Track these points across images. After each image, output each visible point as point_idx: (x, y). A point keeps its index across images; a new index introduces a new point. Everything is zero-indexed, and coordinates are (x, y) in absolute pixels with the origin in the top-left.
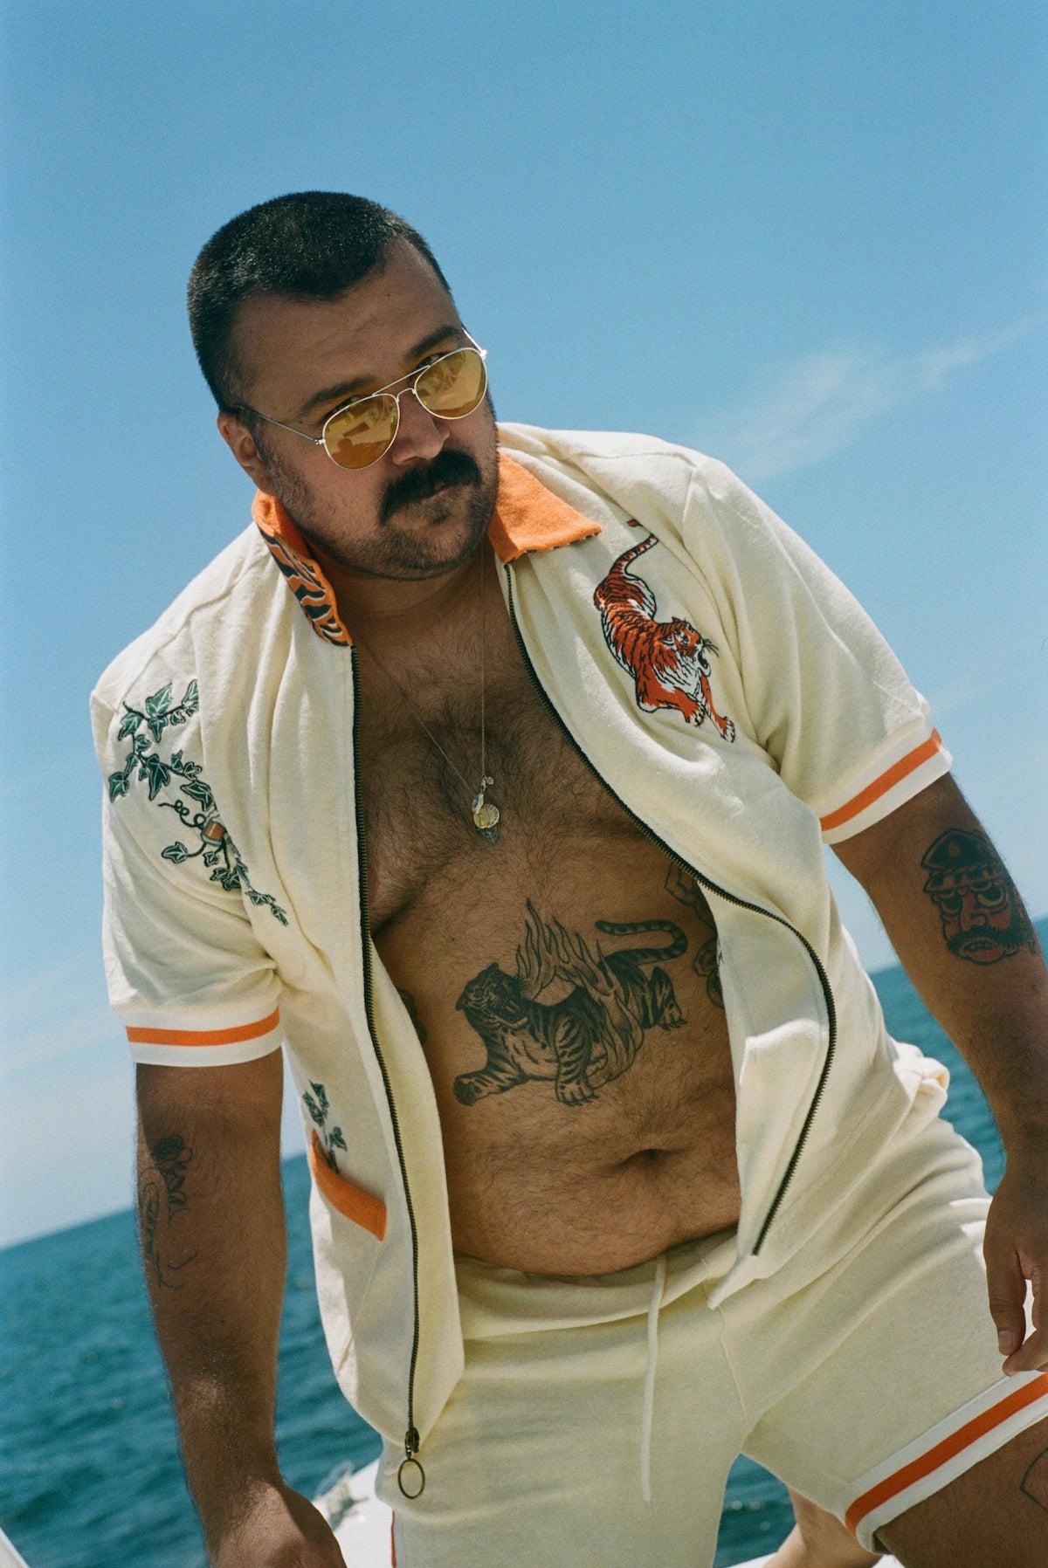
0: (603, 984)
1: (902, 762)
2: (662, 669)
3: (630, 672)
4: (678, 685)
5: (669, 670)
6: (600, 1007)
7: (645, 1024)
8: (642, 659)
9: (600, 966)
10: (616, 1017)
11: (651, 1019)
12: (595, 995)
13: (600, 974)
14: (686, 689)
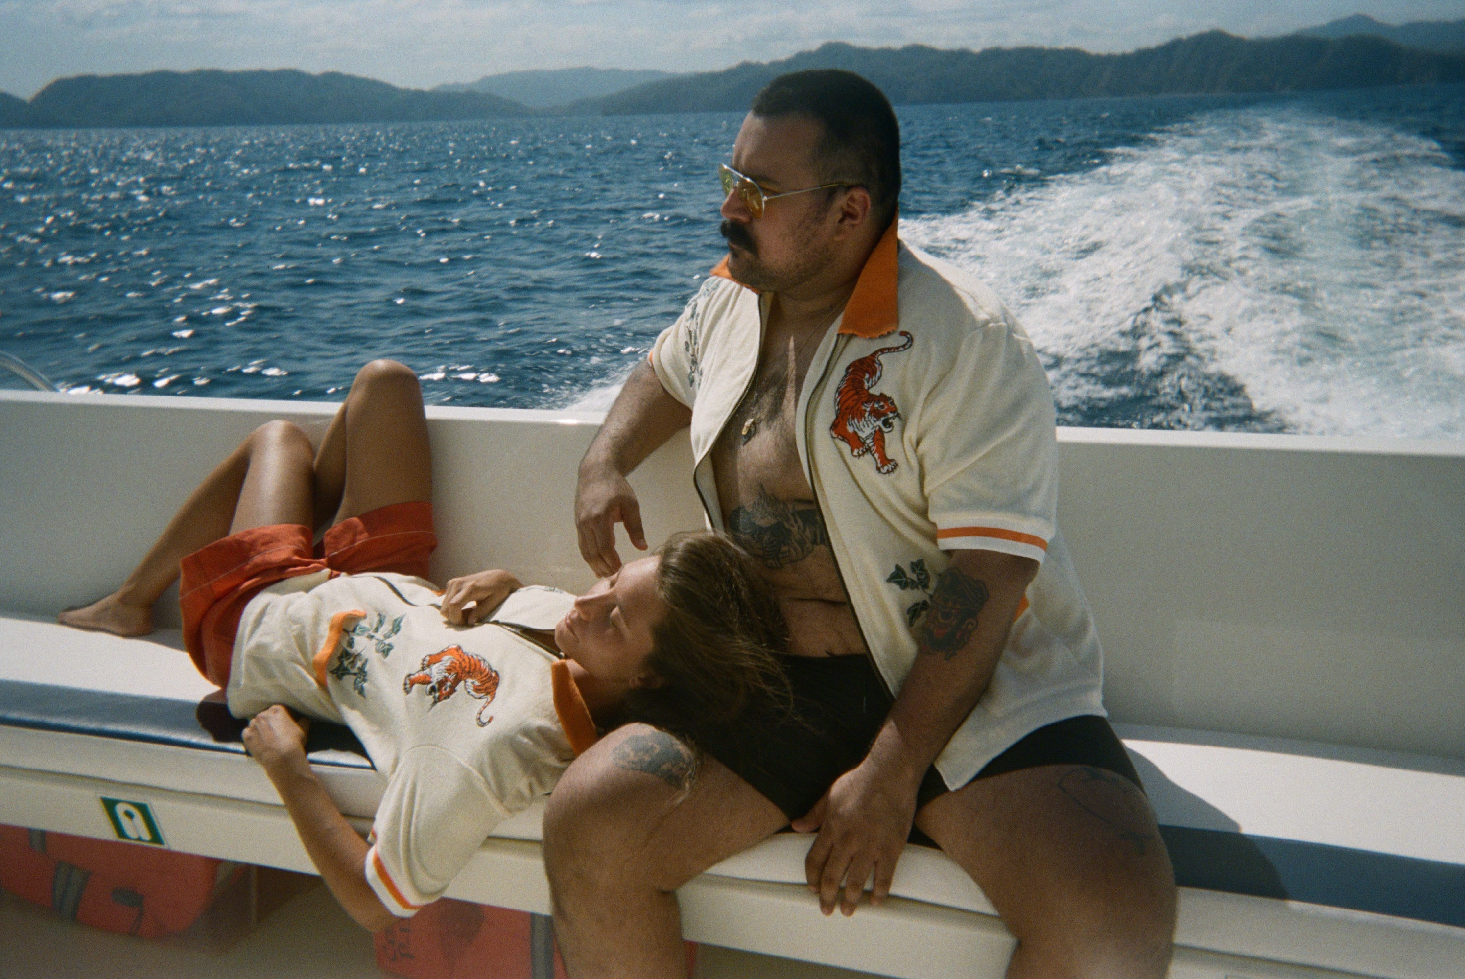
0: (792, 521)
1: (989, 529)
2: (853, 418)
3: (836, 412)
4: (857, 430)
5: (856, 420)
6: (789, 531)
7: (814, 542)
8: (847, 408)
9: (793, 515)
10: (797, 537)
11: (819, 540)
12: (787, 526)
13: (791, 518)
14: (860, 434)
